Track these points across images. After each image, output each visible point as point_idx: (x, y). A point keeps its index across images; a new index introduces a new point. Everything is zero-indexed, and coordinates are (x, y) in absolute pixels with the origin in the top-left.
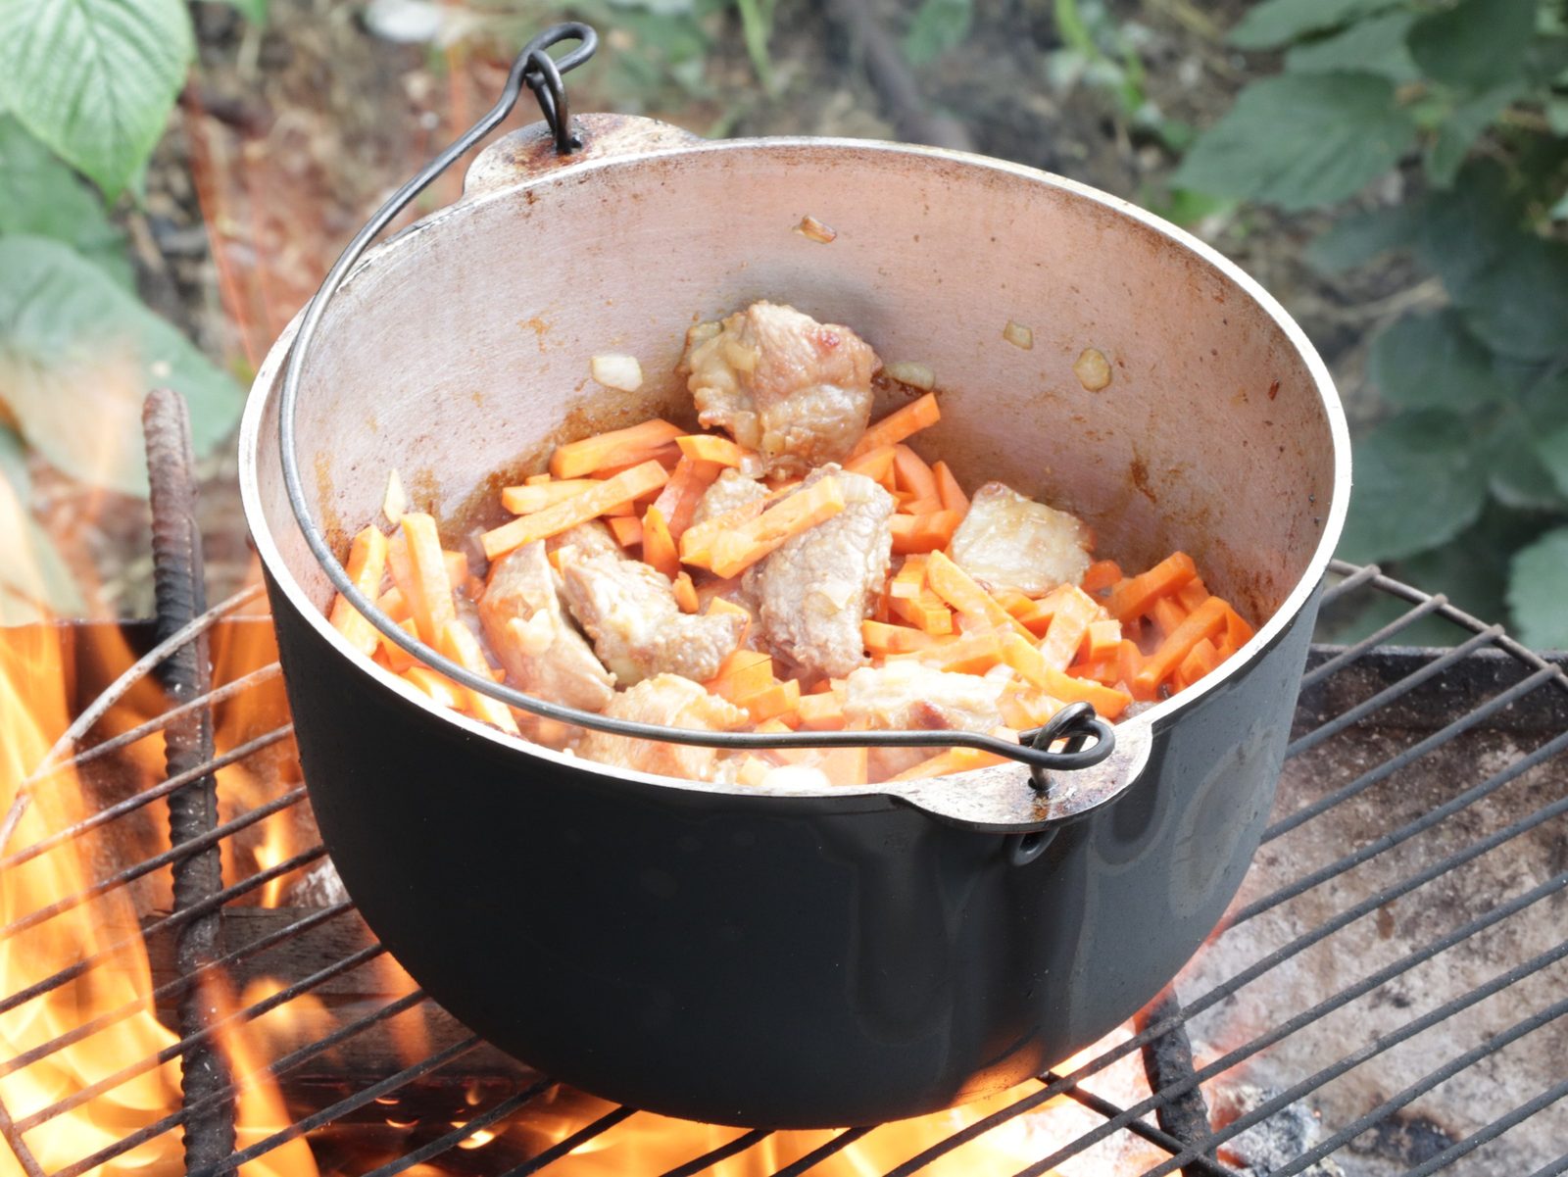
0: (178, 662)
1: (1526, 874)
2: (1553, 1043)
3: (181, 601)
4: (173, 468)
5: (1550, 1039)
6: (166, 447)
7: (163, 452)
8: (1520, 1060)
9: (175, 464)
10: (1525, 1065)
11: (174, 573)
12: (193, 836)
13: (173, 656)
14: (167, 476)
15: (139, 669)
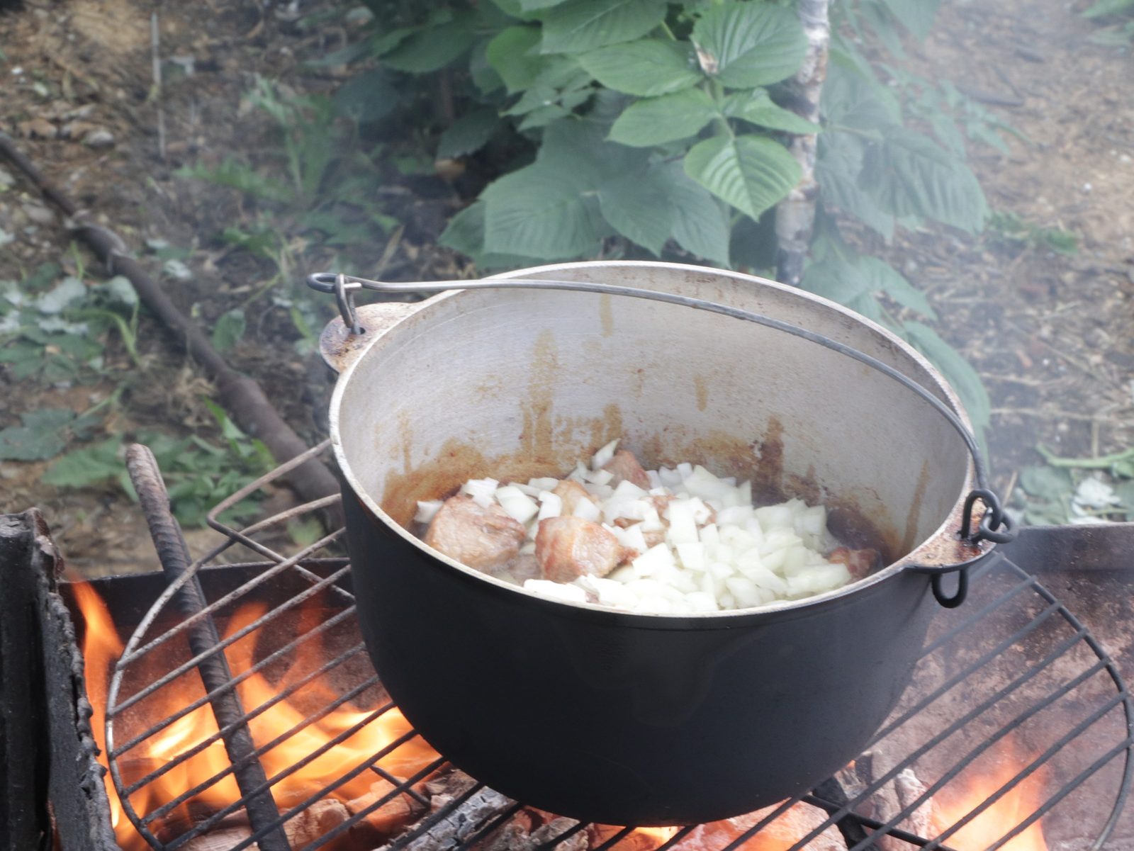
0: (186, 591)
1: (930, 661)
2: (946, 757)
3: (178, 558)
4: (153, 487)
5: (944, 755)
6: (147, 476)
7: (146, 479)
8: (928, 769)
9: (154, 485)
10: (931, 772)
11: (169, 543)
12: (220, 685)
13: (183, 587)
14: (152, 492)
15: (166, 597)
